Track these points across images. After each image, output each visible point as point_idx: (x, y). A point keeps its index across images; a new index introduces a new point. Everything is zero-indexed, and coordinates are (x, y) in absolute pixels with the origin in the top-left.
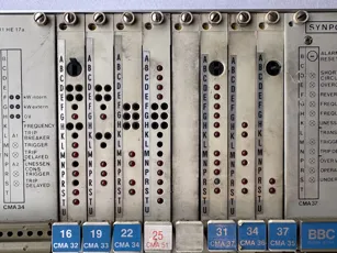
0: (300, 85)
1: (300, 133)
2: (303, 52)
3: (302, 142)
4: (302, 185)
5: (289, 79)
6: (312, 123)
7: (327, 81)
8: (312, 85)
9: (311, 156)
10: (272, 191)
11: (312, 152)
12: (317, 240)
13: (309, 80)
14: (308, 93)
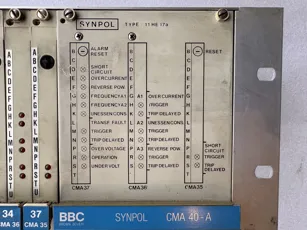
0: (72, 78)
1: (72, 123)
2: (73, 47)
3: (75, 131)
4: (74, 171)
5: (61, 72)
6: (83, 114)
7: (98, 75)
8: (83, 78)
9: (83, 144)
10: (48, 176)
11: (84, 140)
12: (67, 221)
13: (80, 74)
14: (79, 85)
